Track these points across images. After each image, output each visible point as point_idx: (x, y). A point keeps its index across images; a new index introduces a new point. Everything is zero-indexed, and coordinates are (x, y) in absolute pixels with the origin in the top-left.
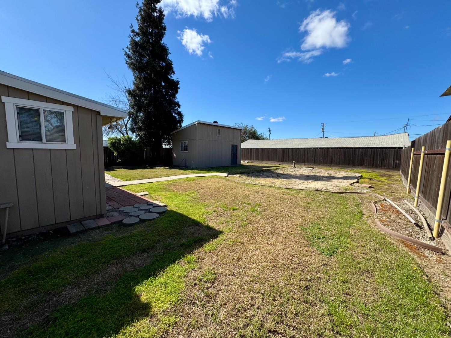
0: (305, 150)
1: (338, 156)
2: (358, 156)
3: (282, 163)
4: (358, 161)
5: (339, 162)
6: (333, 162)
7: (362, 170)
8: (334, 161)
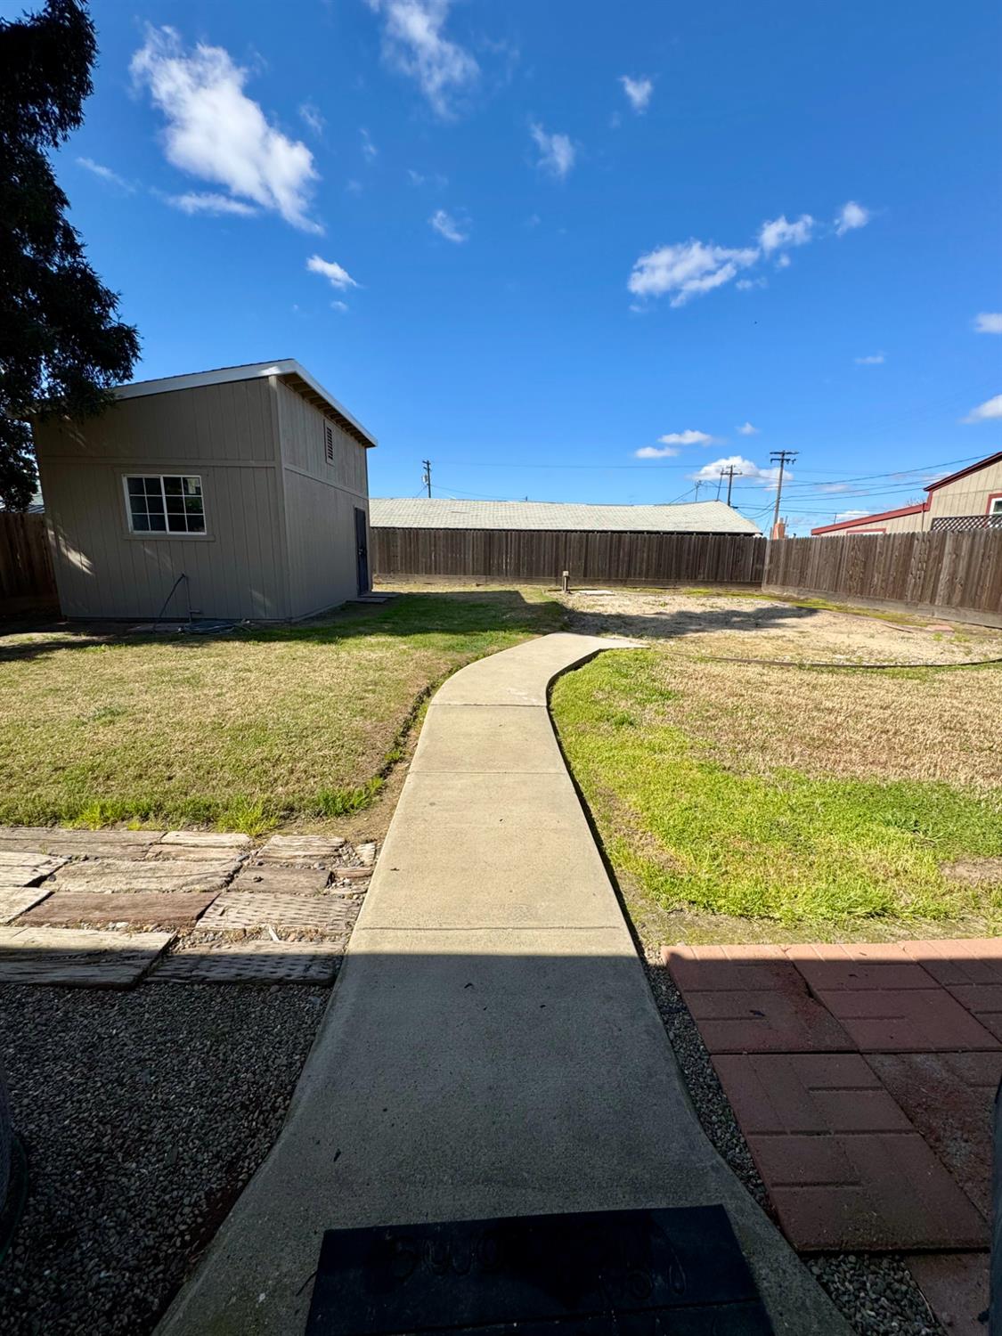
0: (557, 538)
1: (645, 555)
2: (689, 554)
3: (487, 581)
4: (687, 568)
5: (648, 570)
6: (633, 571)
7: (695, 590)
8: (635, 569)
